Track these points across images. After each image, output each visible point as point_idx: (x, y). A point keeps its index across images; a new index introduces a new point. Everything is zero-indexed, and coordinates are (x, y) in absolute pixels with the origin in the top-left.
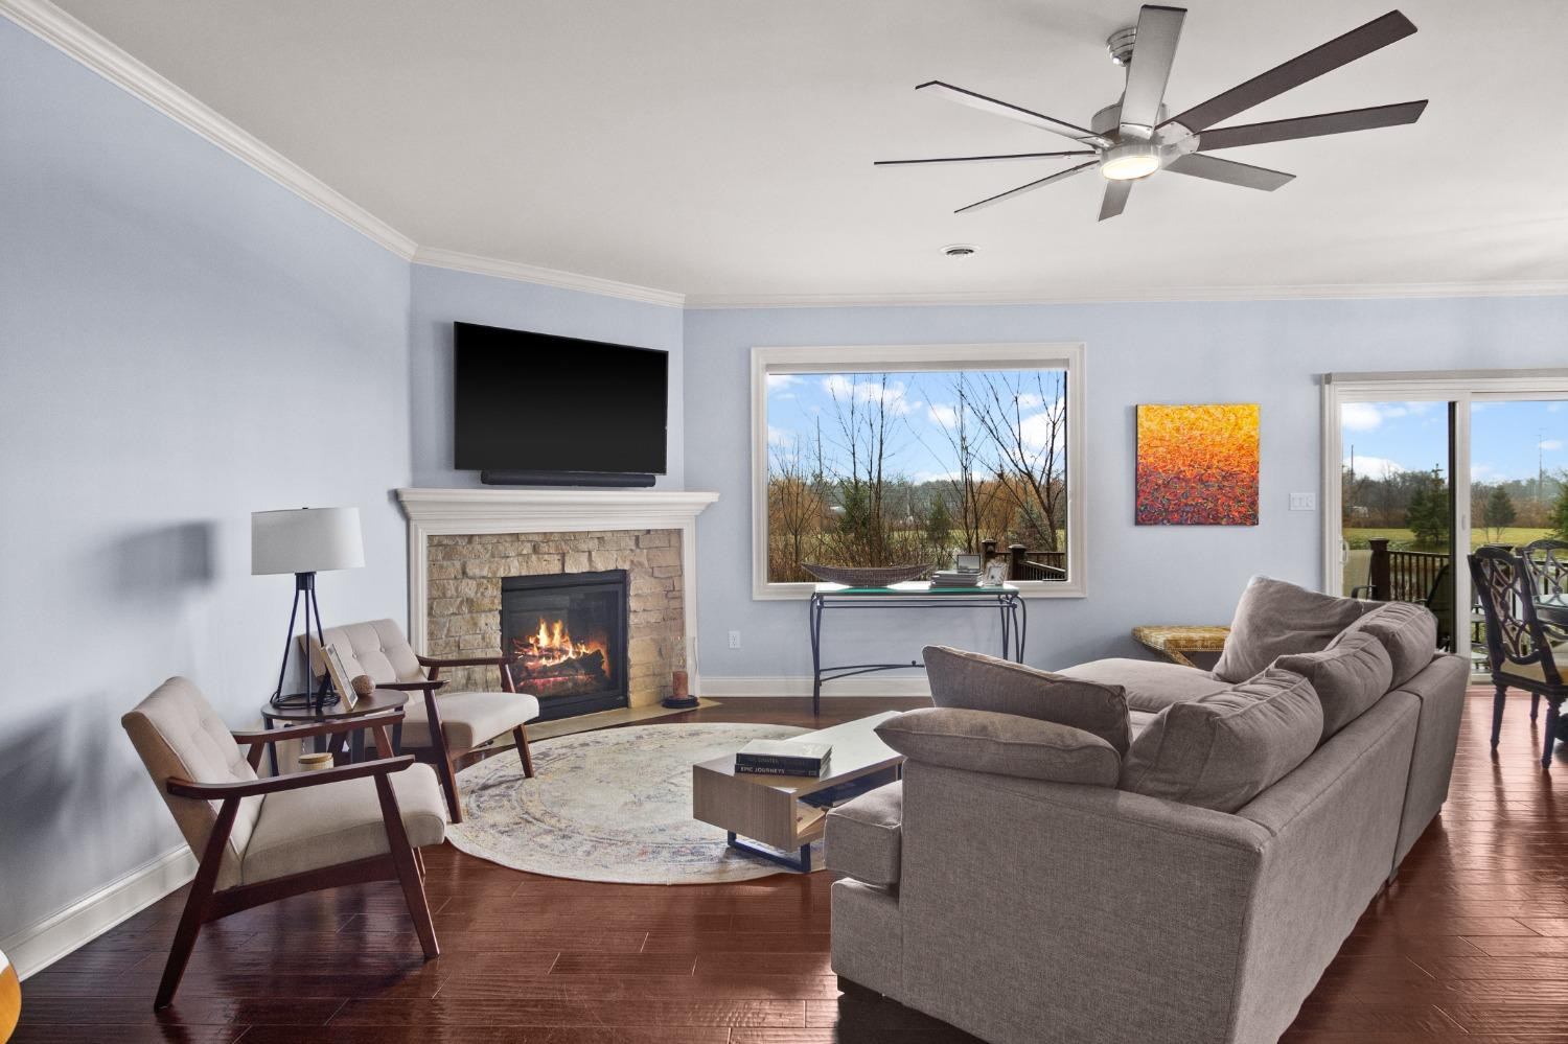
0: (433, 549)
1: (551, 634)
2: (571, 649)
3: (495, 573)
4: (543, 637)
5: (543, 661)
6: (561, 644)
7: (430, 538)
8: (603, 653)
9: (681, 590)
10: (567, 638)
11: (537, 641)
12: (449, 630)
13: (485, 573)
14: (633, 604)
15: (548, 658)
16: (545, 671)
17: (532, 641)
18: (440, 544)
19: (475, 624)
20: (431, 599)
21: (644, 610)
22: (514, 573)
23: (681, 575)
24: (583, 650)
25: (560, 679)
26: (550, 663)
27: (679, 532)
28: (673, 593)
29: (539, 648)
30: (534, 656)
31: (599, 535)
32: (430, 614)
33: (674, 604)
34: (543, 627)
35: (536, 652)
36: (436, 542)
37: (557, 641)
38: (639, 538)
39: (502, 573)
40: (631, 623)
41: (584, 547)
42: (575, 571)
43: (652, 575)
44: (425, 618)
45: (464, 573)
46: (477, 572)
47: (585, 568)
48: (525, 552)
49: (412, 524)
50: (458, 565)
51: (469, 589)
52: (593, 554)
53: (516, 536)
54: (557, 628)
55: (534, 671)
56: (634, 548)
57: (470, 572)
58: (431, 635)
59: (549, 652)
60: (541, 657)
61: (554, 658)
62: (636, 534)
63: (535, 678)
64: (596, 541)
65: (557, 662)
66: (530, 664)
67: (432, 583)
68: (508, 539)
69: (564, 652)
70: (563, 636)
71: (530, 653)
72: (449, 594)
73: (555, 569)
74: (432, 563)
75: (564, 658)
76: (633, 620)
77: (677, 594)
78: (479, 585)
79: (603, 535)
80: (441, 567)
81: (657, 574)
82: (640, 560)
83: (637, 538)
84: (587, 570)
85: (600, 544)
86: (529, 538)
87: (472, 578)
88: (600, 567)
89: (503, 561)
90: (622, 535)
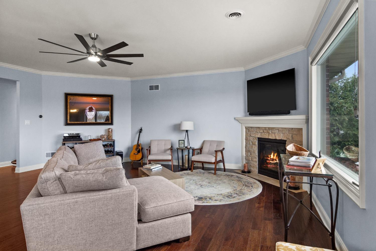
0: (246, 130)
1: (274, 156)
2: (278, 160)
5: (271, 161)
6: (276, 158)
10: (277, 157)
11: (271, 156)
12: (249, 147)
13: (254, 136)
15: (272, 161)
17: (269, 156)
25: (274, 166)
26: (272, 162)
27: (302, 129)
29: (270, 158)
30: (269, 160)
32: (246, 143)
34: (272, 154)
36: (246, 128)
37: (275, 157)
42: (271, 138)
45: (250, 135)
46: (252, 135)
48: (261, 132)
49: (242, 125)
50: (250, 133)
51: (252, 139)
53: (259, 128)
54: (276, 155)
55: (268, 163)
59: (273, 160)
60: (270, 160)
61: (273, 161)
62: (288, 129)
63: (268, 165)
65: (274, 162)
66: (267, 161)
69: (276, 160)
70: (276, 157)
71: (268, 159)
72: (248, 140)
73: (267, 137)
75: (276, 162)
80: (247, 134)
82: (289, 137)
84: (275, 138)
85: (278, 131)
86: (262, 128)
87: (252, 137)
88: (278, 138)
89: (257, 133)
90: (284, 129)
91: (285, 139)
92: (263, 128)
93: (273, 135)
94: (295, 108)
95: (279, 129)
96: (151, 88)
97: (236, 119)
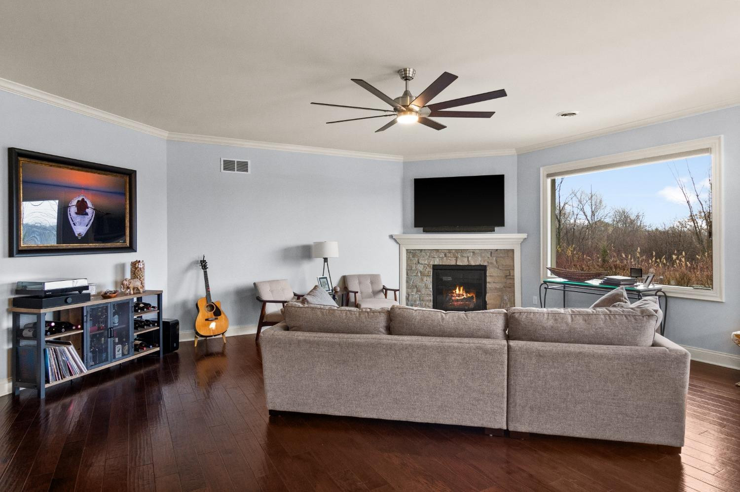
0: (408, 254)
1: (460, 290)
2: (465, 295)
3: (429, 263)
4: (457, 290)
5: (457, 298)
6: (462, 293)
7: (407, 250)
8: (474, 296)
9: (514, 276)
11: (456, 292)
12: (413, 281)
13: (426, 263)
14: (488, 279)
15: (458, 297)
16: (458, 300)
17: (454, 292)
18: (410, 252)
19: (422, 280)
20: (407, 270)
21: (494, 282)
22: (436, 263)
23: (514, 270)
24: (468, 295)
26: (459, 298)
27: (513, 251)
28: (509, 276)
31: (472, 251)
32: (407, 275)
33: (509, 281)
34: (458, 288)
35: (455, 295)
36: (409, 252)
38: (492, 252)
39: (432, 263)
40: (487, 287)
41: (465, 255)
42: (461, 264)
43: (498, 268)
44: (405, 276)
45: (418, 262)
46: (423, 262)
47: (466, 263)
48: (441, 256)
49: (401, 246)
50: (417, 259)
51: (420, 268)
52: (470, 258)
53: (437, 250)
54: (462, 288)
56: (490, 256)
57: (420, 262)
58: (407, 282)
59: (459, 295)
62: (490, 251)
63: (454, 302)
64: (472, 253)
65: (461, 298)
66: (453, 298)
67: (408, 265)
68: (435, 251)
69: (464, 296)
70: (463, 291)
71: (453, 295)
72: (413, 269)
73: (453, 263)
74: (408, 259)
75: (463, 297)
76: (488, 285)
77: (512, 277)
78: (424, 267)
79: (474, 251)
80: (411, 260)
81: (500, 268)
82: (492, 262)
83: (491, 253)
84: (467, 264)
85: (473, 254)
86: (443, 251)
87: (422, 264)
88: (473, 263)
89: (433, 259)
90: (483, 251)
91: (485, 264)
92: (445, 251)
93: (466, 260)
94: (501, 223)
95: (476, 251)
96: (229, 165)
97: (394, 237)
